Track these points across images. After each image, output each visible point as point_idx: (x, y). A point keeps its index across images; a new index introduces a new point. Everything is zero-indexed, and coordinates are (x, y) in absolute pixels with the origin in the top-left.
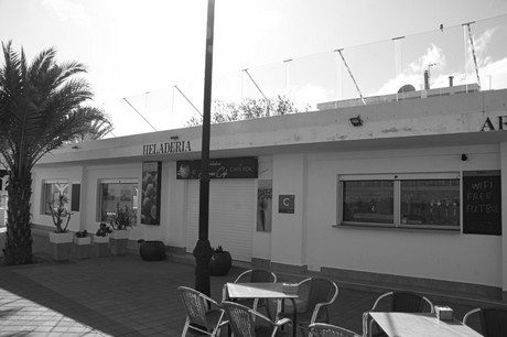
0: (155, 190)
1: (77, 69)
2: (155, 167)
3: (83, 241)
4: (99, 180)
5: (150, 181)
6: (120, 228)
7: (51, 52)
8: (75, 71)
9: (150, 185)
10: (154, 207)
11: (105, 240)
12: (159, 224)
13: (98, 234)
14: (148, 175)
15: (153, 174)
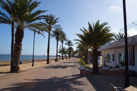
0: (133, 55)
1: (106, 24)
2: (132, 48)
3: (111, 69)
4: (119, 53)
5: (131, 52)
6: (122, 66)
7: (98, 21)
8: (105, 25)
9: (131, 53)
10: (133, 60)
11: (118, 69)
12: (134, 65)
13: (116, 68)
14: (130, 50)
15: (132, 50)
